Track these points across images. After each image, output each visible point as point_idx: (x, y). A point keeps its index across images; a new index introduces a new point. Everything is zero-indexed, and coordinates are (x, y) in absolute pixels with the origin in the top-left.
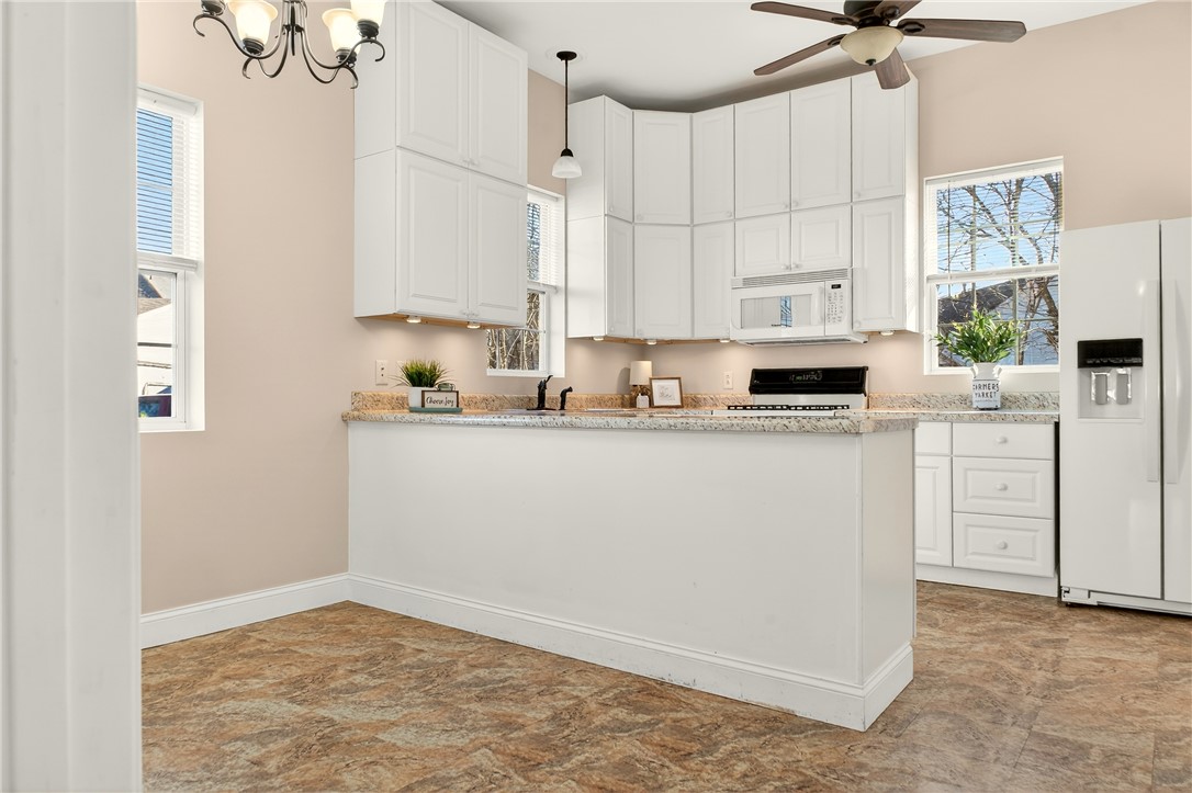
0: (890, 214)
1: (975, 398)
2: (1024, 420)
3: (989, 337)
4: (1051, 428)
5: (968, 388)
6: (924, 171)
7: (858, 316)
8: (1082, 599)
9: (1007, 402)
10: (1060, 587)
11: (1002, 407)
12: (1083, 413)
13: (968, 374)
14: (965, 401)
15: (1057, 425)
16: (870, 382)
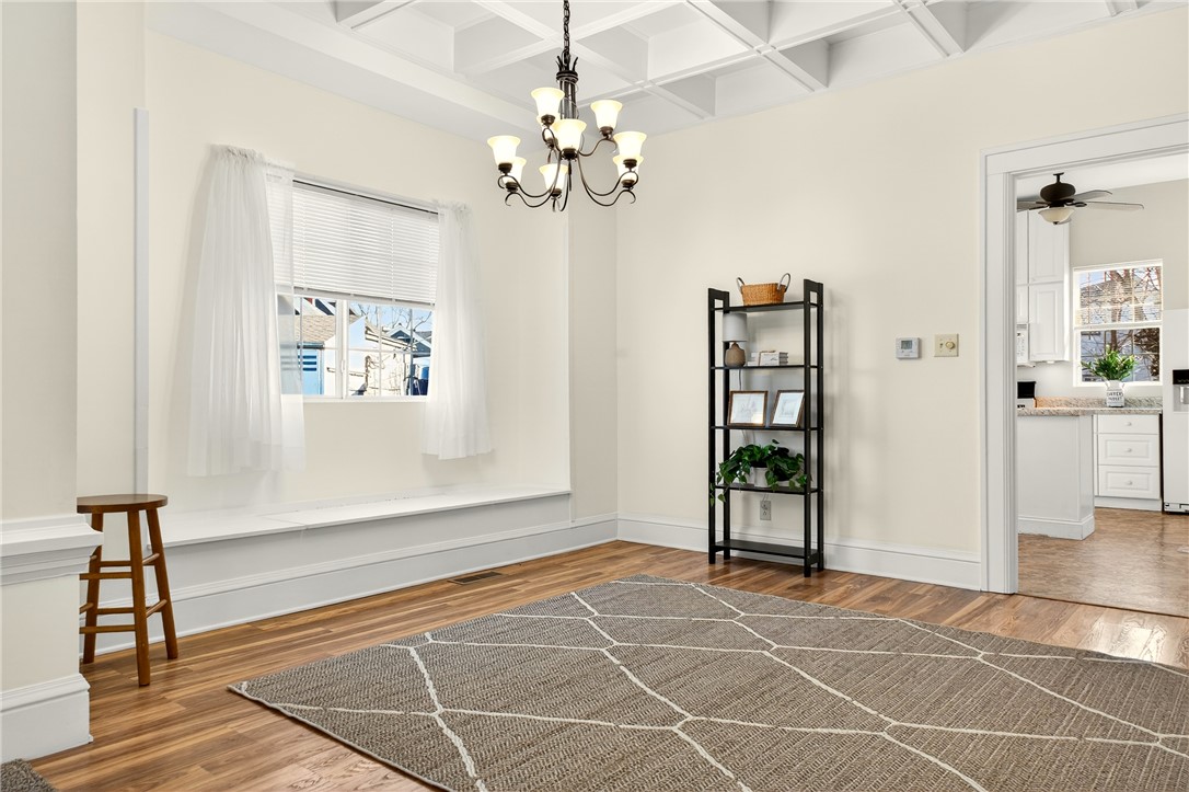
0: (1054, 292)
1: (1108, 401)
2: (1141, 413)
3: (1117, 364)
4: (1157, 417)
5: (1104, 395)
6: (1073, 265)
7: (1033, 351)
8: (1176, 509)
9: (1128, 403)
10: (1163, 504)
11: (1127, 406)
12: (1176, 408)
13: (1103, 386)
14: (1102, 403)
15: (1161, 416)
16: (1038, 391)
